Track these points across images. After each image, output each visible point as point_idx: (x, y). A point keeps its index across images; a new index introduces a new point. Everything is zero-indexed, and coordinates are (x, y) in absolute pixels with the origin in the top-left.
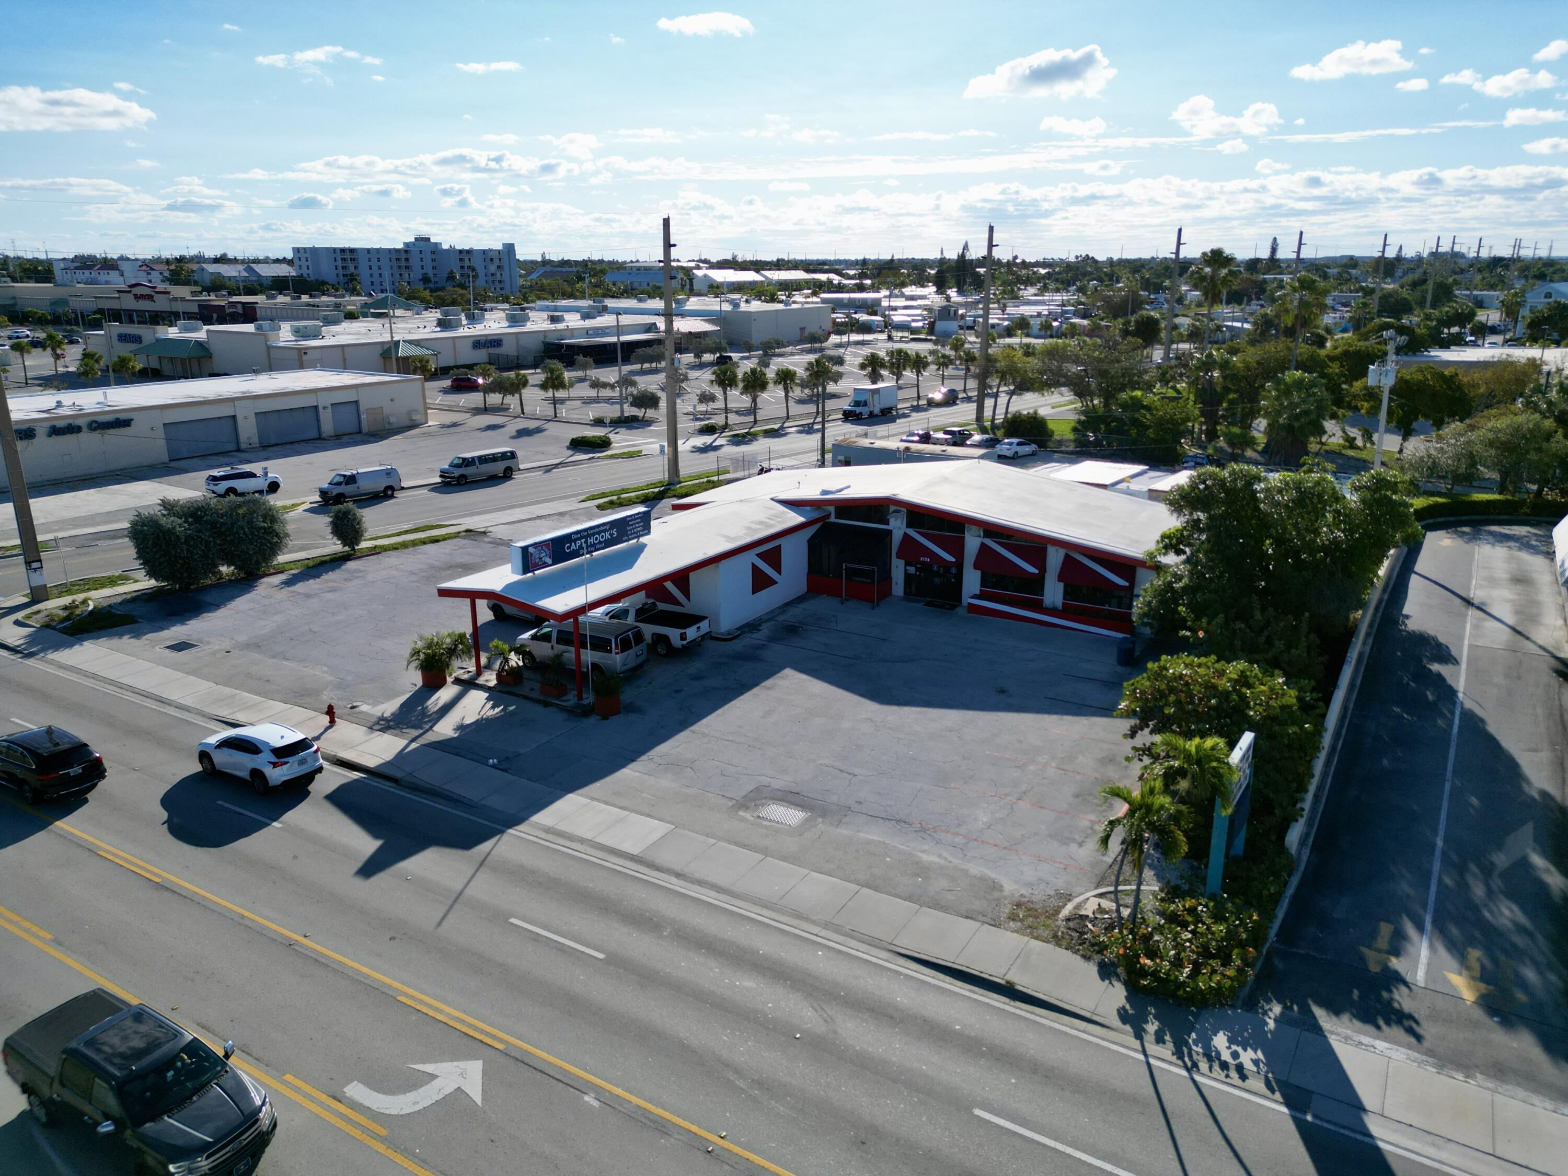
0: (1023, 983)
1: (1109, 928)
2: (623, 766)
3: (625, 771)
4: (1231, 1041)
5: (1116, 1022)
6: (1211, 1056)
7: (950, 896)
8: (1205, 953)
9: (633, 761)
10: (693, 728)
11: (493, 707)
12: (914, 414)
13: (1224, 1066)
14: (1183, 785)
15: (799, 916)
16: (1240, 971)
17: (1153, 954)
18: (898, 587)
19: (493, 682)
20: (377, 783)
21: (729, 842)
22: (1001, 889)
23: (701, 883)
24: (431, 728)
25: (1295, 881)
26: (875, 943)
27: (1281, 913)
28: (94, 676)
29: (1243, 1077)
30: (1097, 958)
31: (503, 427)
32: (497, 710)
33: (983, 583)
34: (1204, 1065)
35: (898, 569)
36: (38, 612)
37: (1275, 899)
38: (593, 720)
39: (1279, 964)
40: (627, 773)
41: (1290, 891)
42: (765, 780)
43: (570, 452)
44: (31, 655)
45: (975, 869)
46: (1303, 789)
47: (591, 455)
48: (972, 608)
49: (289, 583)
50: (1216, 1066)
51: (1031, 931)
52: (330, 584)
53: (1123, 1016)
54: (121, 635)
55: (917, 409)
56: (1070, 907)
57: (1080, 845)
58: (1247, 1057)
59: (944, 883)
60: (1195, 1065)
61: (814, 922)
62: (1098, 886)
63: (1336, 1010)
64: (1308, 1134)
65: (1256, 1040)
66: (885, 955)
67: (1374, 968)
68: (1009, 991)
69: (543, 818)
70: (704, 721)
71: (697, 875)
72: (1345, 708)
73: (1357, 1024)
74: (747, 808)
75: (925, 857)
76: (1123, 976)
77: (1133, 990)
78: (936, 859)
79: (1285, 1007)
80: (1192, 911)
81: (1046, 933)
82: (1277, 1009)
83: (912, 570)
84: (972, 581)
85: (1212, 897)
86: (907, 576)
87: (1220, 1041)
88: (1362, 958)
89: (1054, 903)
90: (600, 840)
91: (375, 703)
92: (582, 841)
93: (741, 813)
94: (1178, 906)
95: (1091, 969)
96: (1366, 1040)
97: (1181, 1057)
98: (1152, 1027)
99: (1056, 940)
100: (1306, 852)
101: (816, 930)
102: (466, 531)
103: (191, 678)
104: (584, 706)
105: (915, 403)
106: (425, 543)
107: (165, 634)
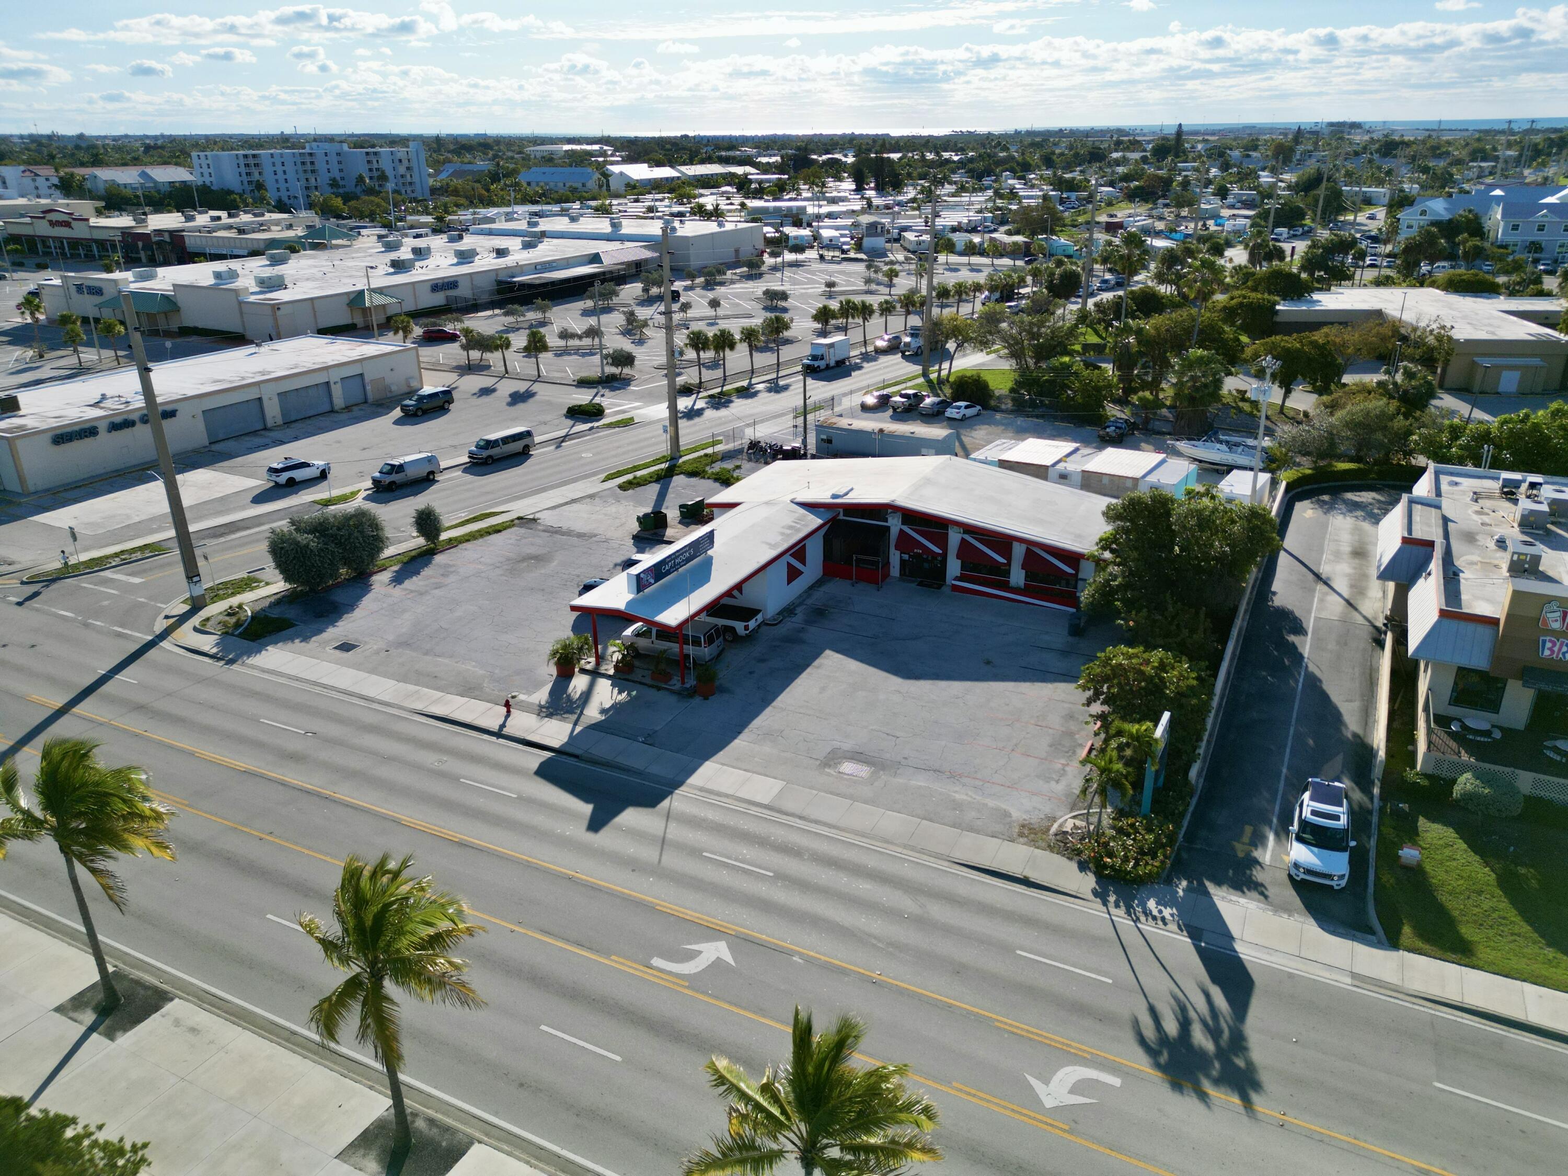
0: (1034, 876)
1: (1083, 839)
2: (735, 738)
3: (737, 741)
4: (1158, 904)
5: (1091, 897)
6: (1147, 913)
7: (979, 823)
8: (1142, 852)
9: (740, 733)
10: (774, 704)
11: (620, 693)
12: (865, 365)
13: (1154, 918)
14: (1128, 752)
15: (887, 841)
16: (1162, 862)
17: (1111, 855)
18: (895, 571)
19: (611, 672)
20: (563, 758)
21: (826, 792)
22: (1010, 816)
23: (816, 822)
24: (582, 713)
25: (1194, 801)
26: (938, 856)
27: (1185, 823)
28: (298, 679)
29: (1165, 924)
30: (1076, 858)
31: (494, 390)
32: (624, 695)
33: (963, 568)
34: (1143, 919)
35: (895, 557)
36: (208, 619)
37: (1182, 815)
38: (697, 700)
39: (1185, 855)
40: (739, 744)
41: (1191, 809)
42: (837, 744)
43: (570, 422)
44: (231, 662)
45: (991, 803)
46: (1200, 739)
47: (589, 425)
48: (955, 588)
49: (398, 579)
50: (1150, 919)
51: (1033, 843)
52: (433, 580)
53: (1095, 893)
54: (292, 639)
55: (866, 357)
56: (1056, 826)
57: (1057, 782)
58: (1167, 912)
59: (973, 814)
60: (1138, 919)
61: (896, 844)
62: (1072, 810)
63: (1219, 883)
64: (1201, 953)
65: (1172, 902)
66: (946, 864)
67: (1241, 854)
68: (1026, 882)
69: (694, 780)
70: (779, 698)
71: (812, 817)
72: (1228, 673)
73: (1231, 890)
74: (830, 766)
75: (957, 796)
76: (1093, 869)
77: (1100, 876)
78: (965, 797)
79: (1190, 882)
80: (1132, 825)
81: (1044, 844)
82: (1184, 883)
83: (906, 557)
84: (954, 567)
85: (1145, 817)
86: (903, 562)
87: (1152, 904)
88: (1233, 849)
89: (1046, 823)
90: (739, 794)
91: (529, 693)
92: (727, 796)
93: (827, 770)
94: (1124, 823)
95: (1074, 866)
96: (1234, 898)
97: (1130, 915)
98: (1112, 898)
99: (1051, 848)
100: (1202, 780)
101: (900, 850)
102: (519, 518)
103: (374, 677)
104: (687, 689)
105: (863, 350)
106: (489, 533)
107: (325, 636)
